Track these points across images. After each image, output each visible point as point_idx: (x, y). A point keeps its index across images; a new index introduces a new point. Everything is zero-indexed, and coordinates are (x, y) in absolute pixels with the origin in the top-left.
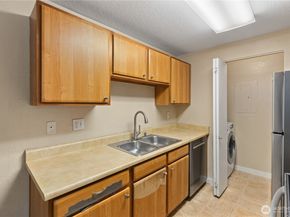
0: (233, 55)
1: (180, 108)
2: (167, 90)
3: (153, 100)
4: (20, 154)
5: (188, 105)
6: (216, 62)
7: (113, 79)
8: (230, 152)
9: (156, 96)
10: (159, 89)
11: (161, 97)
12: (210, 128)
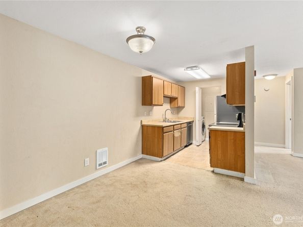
0: (204, 85)
1: (179, 109)
2: (176, 100)
3: (169, 104)
4: (140, 122)
5: (184, 107)
6: (197, 89)
7: (164, 97)
8: (203, 130)
9: (171, 102)
10: (172, 100)
11: (173, 104)
12: (195, 118)
